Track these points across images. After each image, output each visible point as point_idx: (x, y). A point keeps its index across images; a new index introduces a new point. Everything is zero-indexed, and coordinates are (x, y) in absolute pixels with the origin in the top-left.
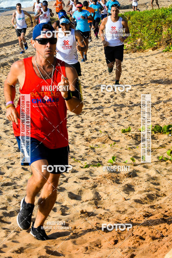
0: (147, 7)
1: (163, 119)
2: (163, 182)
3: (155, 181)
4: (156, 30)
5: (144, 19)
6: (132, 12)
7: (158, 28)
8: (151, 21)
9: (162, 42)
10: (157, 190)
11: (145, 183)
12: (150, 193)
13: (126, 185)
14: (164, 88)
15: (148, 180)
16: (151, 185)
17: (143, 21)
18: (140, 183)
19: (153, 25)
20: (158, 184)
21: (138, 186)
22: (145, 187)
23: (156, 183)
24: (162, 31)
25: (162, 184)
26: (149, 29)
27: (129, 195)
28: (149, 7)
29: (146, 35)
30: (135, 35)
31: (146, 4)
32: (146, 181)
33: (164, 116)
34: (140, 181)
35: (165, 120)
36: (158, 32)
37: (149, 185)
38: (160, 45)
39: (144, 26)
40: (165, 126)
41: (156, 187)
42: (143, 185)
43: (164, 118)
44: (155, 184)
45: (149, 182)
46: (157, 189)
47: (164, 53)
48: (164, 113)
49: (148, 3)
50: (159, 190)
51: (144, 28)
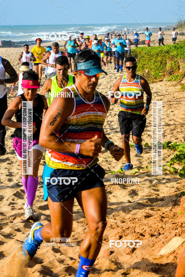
0: (155, 43)
1: (164, 137)
2: (162, 189)
3: (155, 188)
4: (161, 63)
5: (151, 54)
6: (142, 48)
7: (163, 61)
8: (158, 55)
9: (165, 73)
10: (157, 196)
11: (147, 189)
12: (151, 197)
13: (131, 190)
14: (166, 111)
15: (149, 187)
16: (152, 191)
17: (151, 55)
18: (143, 189)
19: (159, 59)
20: (158, 190)
21: (141, 192)
22: (147, 192)
23: (157, 189)
24: (166, 64)
25: (161, 190)
26: (156, 62)
27: (134, 199)
28: (157, 43)
29: (153, 66)
30: (143, 67)
31: (154, 41)
32: (148, 188)
33: (165, 134)
34: (143, 187)
35: (166, 138)
36: (163, 65)
37: (150, 191)
38: (164, 76)
39: (151, 59)
40: (166, 142)
41: (156, 192)
42: (145, 191)
43: (165, 135)
44: (155, 190)
45: (150, 188)
46: (156, 194)
47: (167, 82)
48: (165, 132)
49: (155, 40)
50: (159, 195)
51: (152, 61)
